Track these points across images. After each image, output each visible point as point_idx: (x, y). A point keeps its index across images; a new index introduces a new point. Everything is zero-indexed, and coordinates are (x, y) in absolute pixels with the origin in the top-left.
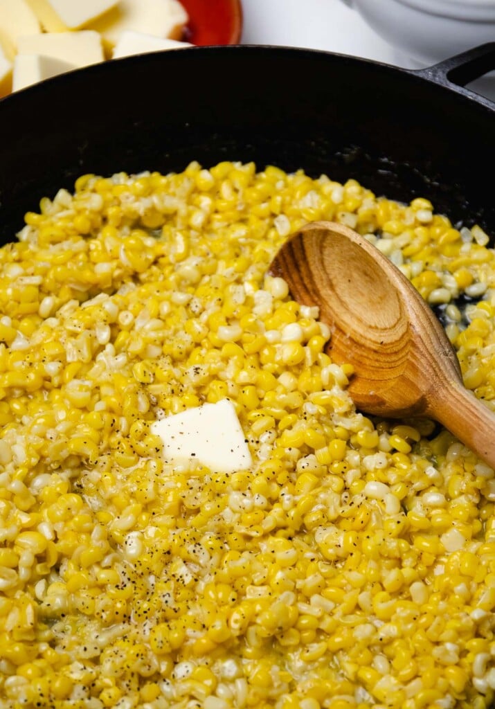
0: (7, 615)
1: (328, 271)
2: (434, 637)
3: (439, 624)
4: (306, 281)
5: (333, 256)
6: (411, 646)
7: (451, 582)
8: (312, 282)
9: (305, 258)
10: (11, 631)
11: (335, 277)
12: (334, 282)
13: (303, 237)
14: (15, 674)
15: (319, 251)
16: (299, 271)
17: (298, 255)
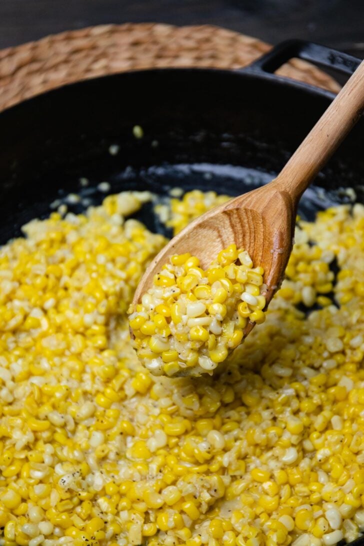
0: (49, 495)
2: (356, 450)
3: (357, 440)
6: (342, 459)
7: (357, 410)
10: (56, 506)
14: (64, 535)
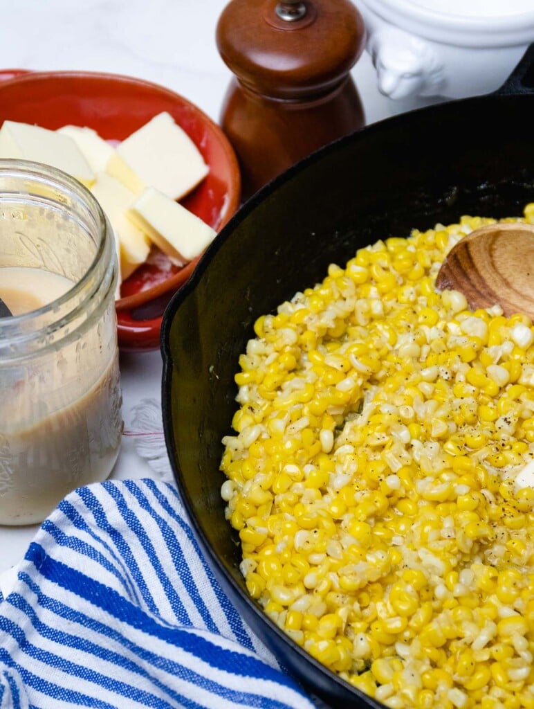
1: (501, 271)
4: (479, 287)
5: (506, 256)
8: (485, 286)
9: (473, 266)
11: (511, 275)
12: (510, 280)
13: (469, 246)
15: (488, 255)
16: (469, 279)
17: (465, 264)
